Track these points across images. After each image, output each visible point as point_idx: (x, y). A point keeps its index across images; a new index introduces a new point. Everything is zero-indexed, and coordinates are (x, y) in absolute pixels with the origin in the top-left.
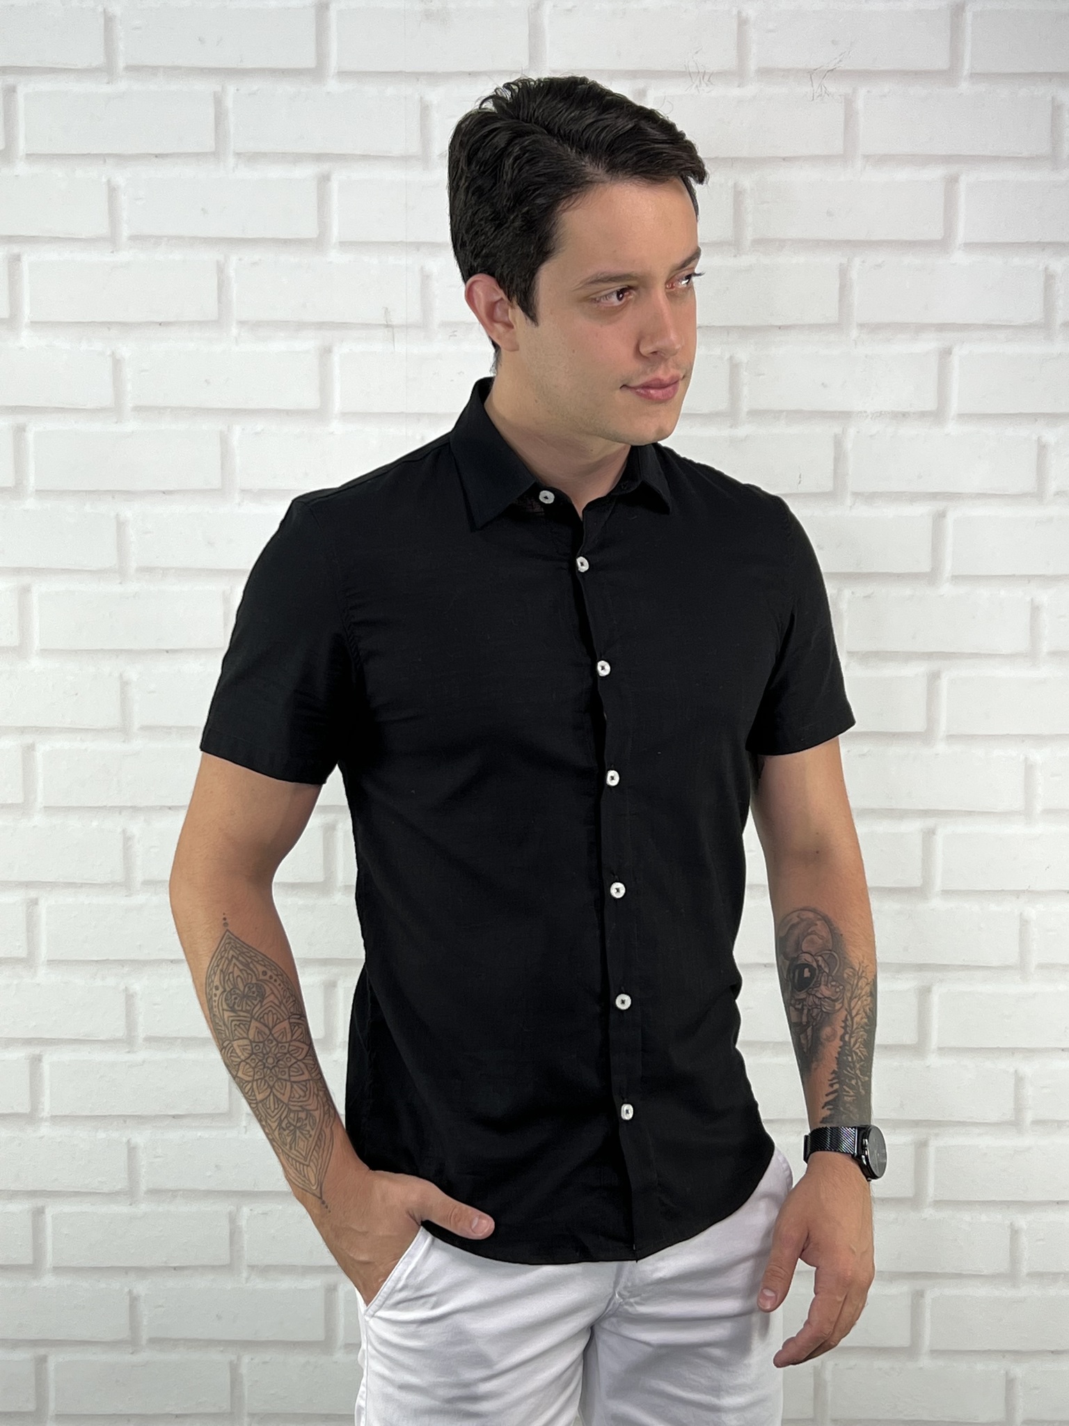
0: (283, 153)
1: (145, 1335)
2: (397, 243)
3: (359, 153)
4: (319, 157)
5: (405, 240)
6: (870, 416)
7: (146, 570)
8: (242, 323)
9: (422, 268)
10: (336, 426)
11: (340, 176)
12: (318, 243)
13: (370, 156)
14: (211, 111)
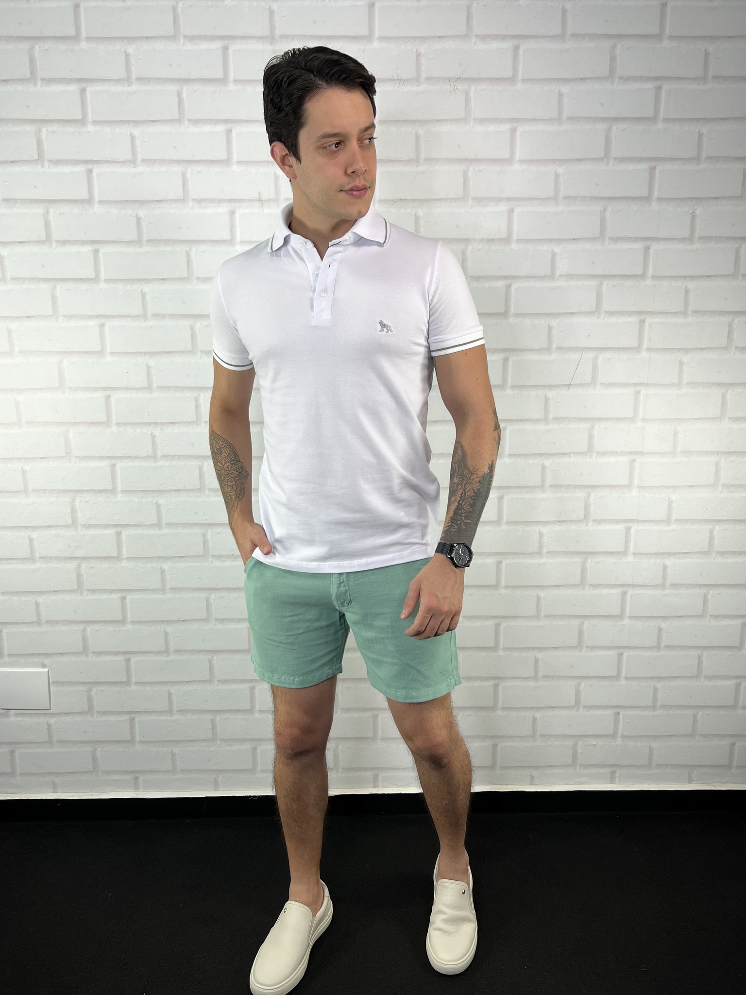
0: (210, 120)
1: (172, 650)
2: (263, 161)
3: (244, 119)
5: (266, 160)
6: (478, 241)
8: (194, 200)
11: (236, 130)
12: (227, 162)
13: (249, 120)
14: (176, 99)
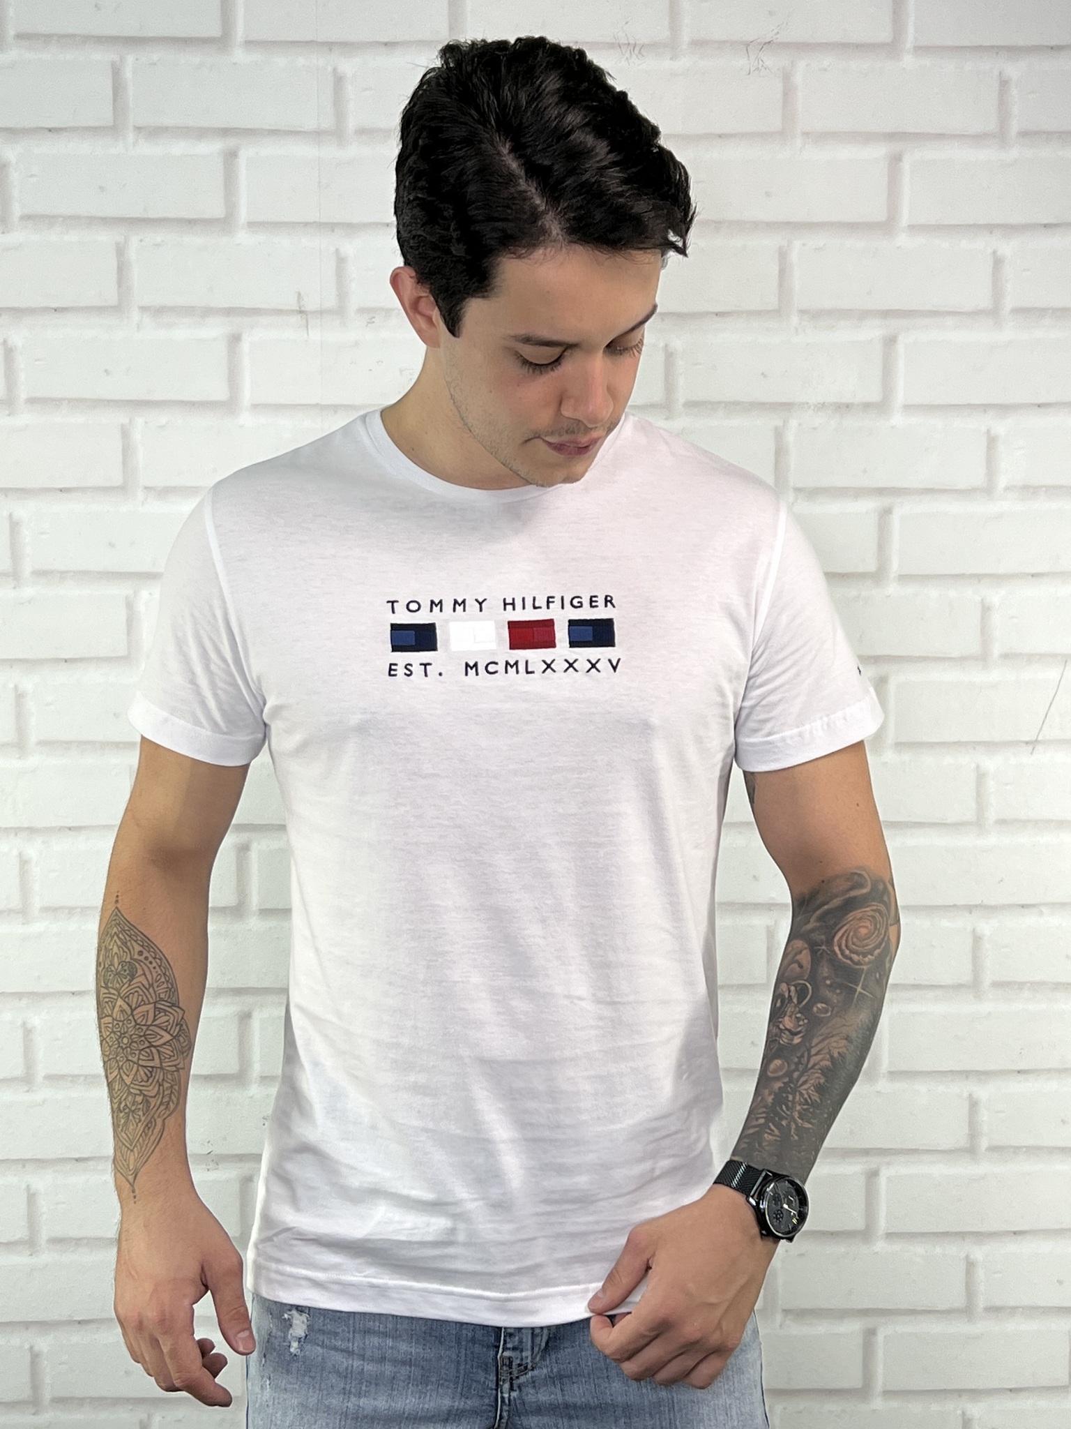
0: (187, 128)
1: (47, 1395)
2: (310, 223)
3: (268, 128)
4: (225, 132)
5: (317, 220)
6: (812, 407)
7: (42, 574)
8: (143, 309)
9: (337, 250)
10: (246, 419)
11: (247, 153)
12: (225, 223)
13: (279, 130)
14: (109, 83)
